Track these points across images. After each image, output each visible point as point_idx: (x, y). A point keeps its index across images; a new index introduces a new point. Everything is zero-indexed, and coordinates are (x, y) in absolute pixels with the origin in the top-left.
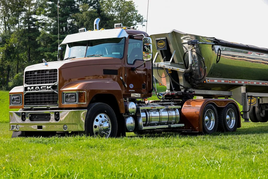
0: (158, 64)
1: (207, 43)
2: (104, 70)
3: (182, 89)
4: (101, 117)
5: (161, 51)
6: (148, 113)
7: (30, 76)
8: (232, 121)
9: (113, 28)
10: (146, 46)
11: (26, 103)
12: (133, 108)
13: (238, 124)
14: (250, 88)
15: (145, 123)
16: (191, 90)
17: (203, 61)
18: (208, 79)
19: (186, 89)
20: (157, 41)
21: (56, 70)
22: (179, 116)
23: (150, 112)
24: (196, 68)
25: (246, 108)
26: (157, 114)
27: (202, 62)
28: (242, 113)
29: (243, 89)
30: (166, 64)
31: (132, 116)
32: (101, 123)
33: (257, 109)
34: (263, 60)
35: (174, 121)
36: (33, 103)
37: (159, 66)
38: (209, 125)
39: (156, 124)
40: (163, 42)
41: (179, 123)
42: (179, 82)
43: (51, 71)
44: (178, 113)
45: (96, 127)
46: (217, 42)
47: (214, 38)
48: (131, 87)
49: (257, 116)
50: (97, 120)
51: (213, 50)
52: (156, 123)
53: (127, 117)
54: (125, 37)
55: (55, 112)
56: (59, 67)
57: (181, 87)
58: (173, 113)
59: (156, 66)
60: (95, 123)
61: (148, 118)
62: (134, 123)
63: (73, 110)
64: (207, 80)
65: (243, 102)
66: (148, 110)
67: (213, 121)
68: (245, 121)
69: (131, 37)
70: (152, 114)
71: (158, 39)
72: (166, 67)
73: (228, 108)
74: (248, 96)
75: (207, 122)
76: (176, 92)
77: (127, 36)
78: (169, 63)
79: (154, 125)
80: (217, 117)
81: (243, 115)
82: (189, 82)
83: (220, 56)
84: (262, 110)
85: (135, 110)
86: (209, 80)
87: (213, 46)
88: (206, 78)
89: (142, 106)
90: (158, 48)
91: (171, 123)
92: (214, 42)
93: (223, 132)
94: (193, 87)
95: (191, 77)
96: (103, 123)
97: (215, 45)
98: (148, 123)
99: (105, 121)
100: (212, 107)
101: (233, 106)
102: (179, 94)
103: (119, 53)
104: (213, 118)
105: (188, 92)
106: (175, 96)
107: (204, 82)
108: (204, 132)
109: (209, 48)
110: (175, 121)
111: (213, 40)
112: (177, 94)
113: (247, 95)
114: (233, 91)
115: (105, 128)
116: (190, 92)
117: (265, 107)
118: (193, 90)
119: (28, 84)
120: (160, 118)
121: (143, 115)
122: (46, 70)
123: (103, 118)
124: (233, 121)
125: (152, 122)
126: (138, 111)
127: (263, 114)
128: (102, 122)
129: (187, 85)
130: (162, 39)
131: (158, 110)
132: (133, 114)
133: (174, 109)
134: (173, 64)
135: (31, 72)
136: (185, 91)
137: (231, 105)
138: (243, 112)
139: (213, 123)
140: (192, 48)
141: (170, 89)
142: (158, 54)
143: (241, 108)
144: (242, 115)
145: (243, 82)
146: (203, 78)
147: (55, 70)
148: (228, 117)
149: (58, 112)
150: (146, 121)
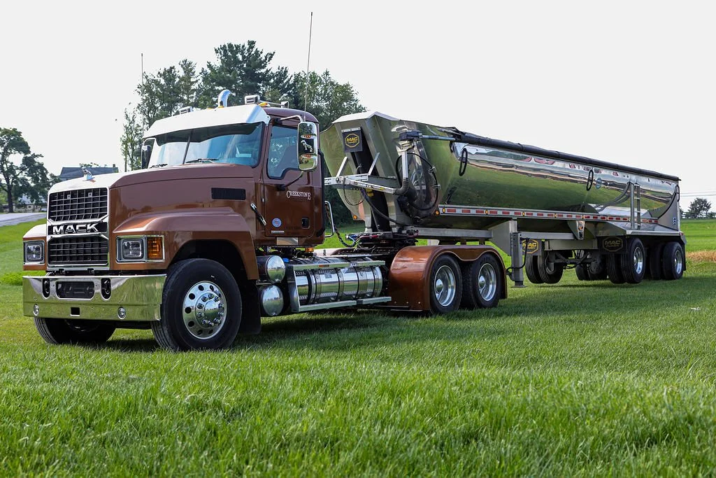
0: (345, 179)
1: (440, 137)
2: (214, 190)
3: (395, 227)
4: (201, 288)
5: (353, 154)
6: (313, 277)
7: (59, 203)
8: (491, 286)
9: (243, 103)
10: (304, 139)
11: (50, 260)
12: (279, 268)
13: (502, 292)
14: (524, 225)
15: (306, 297)
16: (410, 228)
17: (433, 173)
18: (444, 208)
19: (402, 227)
20: (345, 134)
21: (106, 189)
22: (381, 282)
23: (317, 275)
24: (421, 188)
25: (518, 261)
26: (334, 278)
27: (431, 174)
28: (510, 270)
29: (512, 227)
30: (360, 178)
31: (277, 284)
32: (201, 302)
33: (540, 261)
34: (552, 172)
35: (370, 290)
36: (63, 259)
37: (347, 183)
38: (444, 296)
39: (332, 299)
40: (354, 136)
41: (381, 295)
42: (387, 214)
43: (95, 191)
44: (379, 276)
45: (188, 310)
46: (459, 136)
47: (453, 128)
48: (276, 225)
49: (540, 272)
50: (192, 297)
51: (452, 151)
52: (332, 297)
53: (266, 287)
54: (263, 122)
55: (103, 280)
56: (110, 185)
57: (392, 224)
58: (369, 276)
59: (342, 183)
60: (188, 303)
61: (314, 287)
62: (282, 299)
63: (136, 276)
64: (441, 209)
65: (512, 250)
66: (314, 272)
67: (452, 288)
68: (516, 284)
69: (276, 122)
70: (323, 278)
71: (345, 131)
72: (360, 184)
73: (482, 264)
74: (522, 239)
75: (439, 290)
76: (382, 233)
77: (266, 119)
78: (365, 177)
79: (327, 300)
80: (461, 281)
81: (513, 275)
82: (407, 214)
83: (466, 162)
84: (549, 261)
85: (282, 272)
86: (443, 210)
87: (451, 142)
88: (439, 205)
89: (301, 264)
90: (346, 148)
91: (364, 296)
92: (454, 136)
93: (471, 307)
94: (416, 223)
95: (412, 204)
96: (205, 303)
97: (456, 141)
98: (313, 296)
99: (210, 298)
100: (450, 261)
101: (492, 258)
102: (387, 236)
103: (249, 155)
104: (453, 283)
105: (404, 232)
106: (379, 240)
107: (435, 214)
108: (433, 309)
109: (445, 147)
110: (372, 291)
111: (452, 132)
112: (383, 237)
113: (519, 237)
114: (494, 230)
115: (211, 311)
116: (408, 232)
117: (554, 257)
118: (415, 229)
119: (54, 219)
120: (341, 286)
121: (301, 281)
122: (88, 191)
123: (207, 291)
124: (492, 288)
125: (323, 295)
126: (289, 273)
127: (550, 270)
128: (204, 300)
129: (404, 219)
130: (353, 130)
131: (336, 270)
132: (277, 280)
133: (372, 268)
134: (374, 179)
135: (60, 195)
136: (400, 231)
137: (488, 256)
138: (512, 268)
139: (451, 293)
140: (408, 148)
141: (371, 227)
142: (347, 160)
143: (507, 262)
144: (510, 275)
145: (512, 213)
146: (434, 205)
147: (103, 191)
148: (482, 279)
149: (109, 280)
150: (309, 294)
